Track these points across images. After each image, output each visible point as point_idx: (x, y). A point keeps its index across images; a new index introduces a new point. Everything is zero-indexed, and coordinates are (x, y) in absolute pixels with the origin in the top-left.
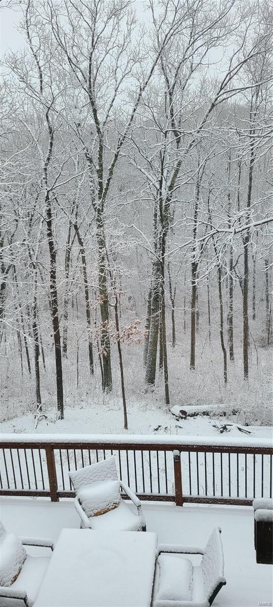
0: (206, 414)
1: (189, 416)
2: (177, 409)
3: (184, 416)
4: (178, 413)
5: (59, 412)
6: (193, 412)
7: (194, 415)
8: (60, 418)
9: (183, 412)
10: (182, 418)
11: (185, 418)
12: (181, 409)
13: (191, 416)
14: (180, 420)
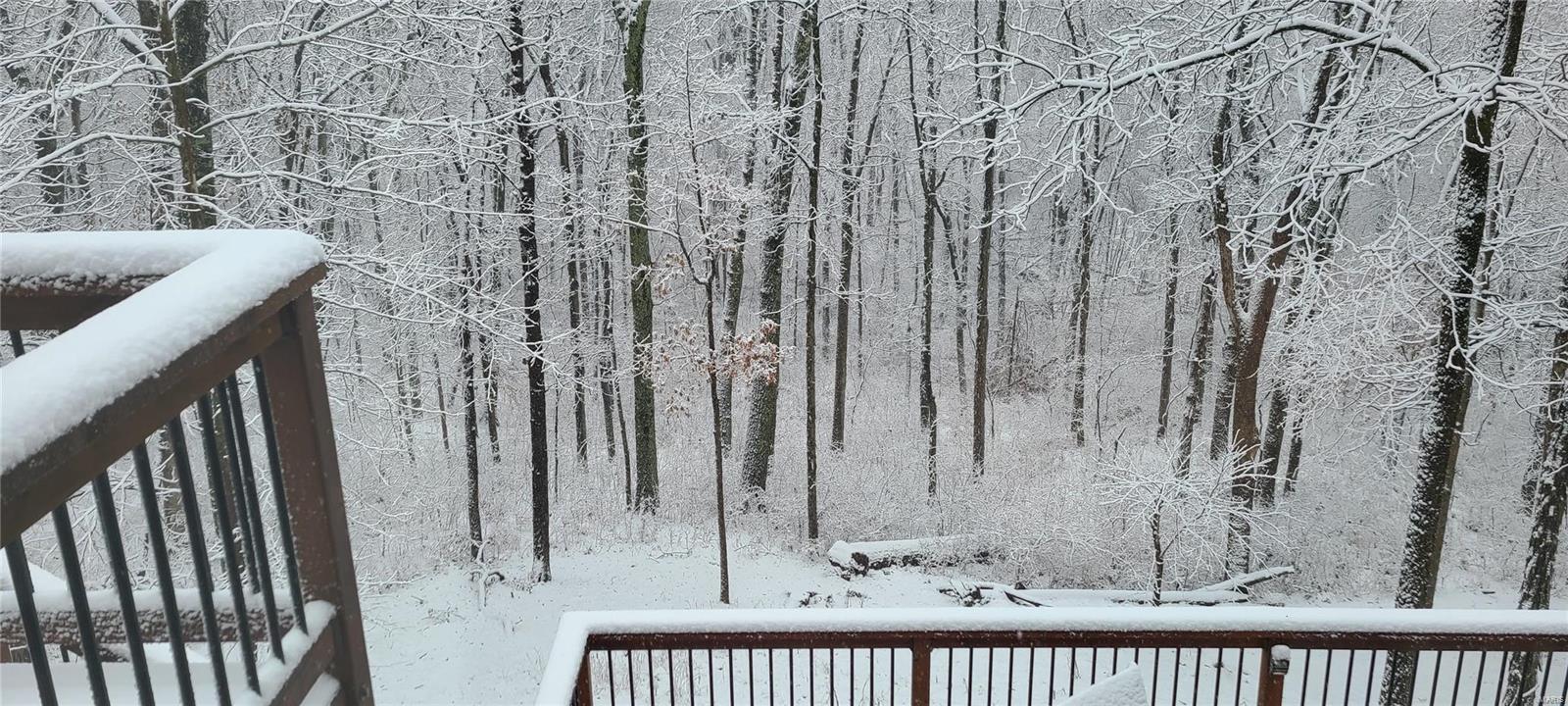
0: (911, 561)
1: (872, 567)
2: (843, 552)
3: (862, 568)
4: (847, 560)
5: (540, 564)
6: (880, 557)
7: (882, 565)
8: (543, 578)
9: (860, 558)
10: (857, 572)
11: (864, 573)
12: (854, 552)
13: (876, 568)
14: (853, 577)
